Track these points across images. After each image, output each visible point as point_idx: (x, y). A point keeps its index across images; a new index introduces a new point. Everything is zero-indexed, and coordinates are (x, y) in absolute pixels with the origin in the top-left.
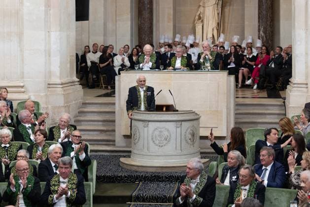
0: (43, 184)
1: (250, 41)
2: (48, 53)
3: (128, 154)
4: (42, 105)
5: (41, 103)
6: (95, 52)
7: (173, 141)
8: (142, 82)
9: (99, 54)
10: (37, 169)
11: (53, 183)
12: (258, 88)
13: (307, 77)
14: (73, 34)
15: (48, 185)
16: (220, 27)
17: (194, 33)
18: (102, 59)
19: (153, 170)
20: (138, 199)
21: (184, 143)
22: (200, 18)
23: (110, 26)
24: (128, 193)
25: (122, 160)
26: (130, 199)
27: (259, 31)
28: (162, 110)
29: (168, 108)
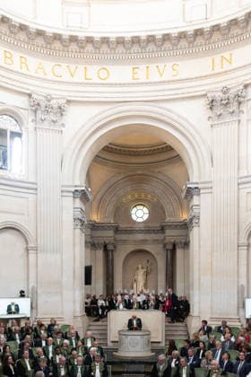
2: (74, 302)
7: (140, 344)
9: (90, 300)
13: (200, 313)
14: (84, 292)
20: (127, 372)
21: (144, 345)
22: (135, 281)
24: (122, 370)
25: (115, 353)
26: (123, 372)
29: (136, 329)
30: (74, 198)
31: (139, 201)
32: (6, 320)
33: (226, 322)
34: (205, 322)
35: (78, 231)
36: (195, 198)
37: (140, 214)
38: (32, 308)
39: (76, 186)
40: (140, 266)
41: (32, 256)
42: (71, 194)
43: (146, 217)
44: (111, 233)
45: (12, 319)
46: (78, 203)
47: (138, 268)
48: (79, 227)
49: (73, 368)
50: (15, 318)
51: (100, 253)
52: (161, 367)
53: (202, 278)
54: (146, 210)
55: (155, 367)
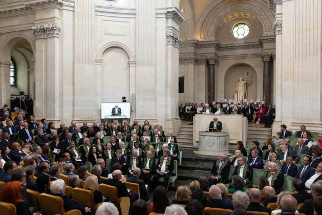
0: (157, 161)
1: (259, 101)
2: (166, 106)
3: (197, 149)
4: (164, 127)
5: (163, 127)
6: (189, 106)
7: (216, 145)
8: (216, 120)
9: (191, 107)
10: (157, 154)
11: (161, 159)
12: (260, 122)
13: (282, 118)
14: (177, 98)
15: (159, 160)
16: (246, 96)
17: (234, 98)
18: (192, 110)
19: (207, 157)
20: (199, 169)
21: (221, 146)
22: (236, 91)
23: (196, 95)
24: (195, 166)
25: (195, 152)
27: (263, 97)
28: (212, 131)
29: (215, 131)
30: (167, 18)
31: (240, 21)
32: (111, 120)
33: (305, 127)
34: (284, 127)
35: (170, 47)
36: (278, 7)
37: (241, 32)
38: (131, 111)
39: (167, 8)
40: (241, 79)
41: (132, 69)
42: (164, 16)
43: (246, 34)
44: (212, 50)
45: (116, 119)
46: (171, 23)
47: (239, 81)
48: (171, 43)
49: (143, 160)
50: (118, 119)
51: (203, 68)
52: (221, 165)
53: (283, 84)
54: (247, 28)
55: (215, 164)
